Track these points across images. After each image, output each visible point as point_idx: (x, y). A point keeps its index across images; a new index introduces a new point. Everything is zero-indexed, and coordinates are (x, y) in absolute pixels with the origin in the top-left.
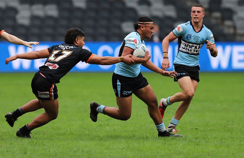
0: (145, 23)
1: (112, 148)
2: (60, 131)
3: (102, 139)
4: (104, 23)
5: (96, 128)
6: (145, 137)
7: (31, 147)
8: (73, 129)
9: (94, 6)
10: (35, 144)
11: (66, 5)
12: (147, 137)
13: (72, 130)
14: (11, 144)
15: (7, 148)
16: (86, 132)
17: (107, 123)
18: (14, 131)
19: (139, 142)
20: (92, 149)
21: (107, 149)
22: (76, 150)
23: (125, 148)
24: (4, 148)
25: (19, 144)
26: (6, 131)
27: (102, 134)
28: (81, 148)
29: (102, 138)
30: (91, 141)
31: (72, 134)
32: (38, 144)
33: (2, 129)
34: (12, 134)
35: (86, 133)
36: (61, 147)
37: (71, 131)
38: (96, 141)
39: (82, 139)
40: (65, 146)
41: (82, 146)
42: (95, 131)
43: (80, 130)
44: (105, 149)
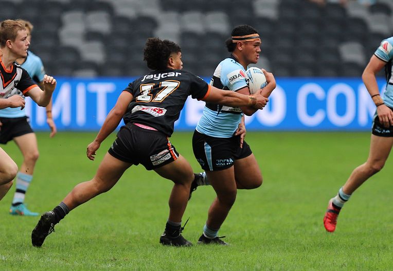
0: (243, 37)
1: (322, 265)
2: (232, 234)
3: (305, 249)
4: (309, 44)
5: (295, 229)
6: (382, 246)
7: (181, 261)
8: (254, 231)
9: (291, 14)
10: (187, 256)
11: (243, 14)
12: (384, 245)
13: (252, 233)
14: (146, 257)
15: (138, 264)
16: (278, 236)
17: (313, 220)
18: (150, 234)
19: (371, 255)
20: (287, 266)
21: (314, 267)
22: (259, 267)
23: (346, 264)
24: (134, 264)
25: (159, 257)
26: (137, 233)
27: (306, 239)
28: (268, 264)
29: (306, 246)
30: (287, 251)
31: (254, 239)
32: (192, 256)
33: (130, 230)
34: (148, 240)
35: (277, 238)
36: (233, 261)
37: (250, 235)
38: (294, 251)
39: (269, 250)
40: (240, 260)
41: (270, 261)
42: (293, 235)
43: (266, 233)
44: (311, 266)
